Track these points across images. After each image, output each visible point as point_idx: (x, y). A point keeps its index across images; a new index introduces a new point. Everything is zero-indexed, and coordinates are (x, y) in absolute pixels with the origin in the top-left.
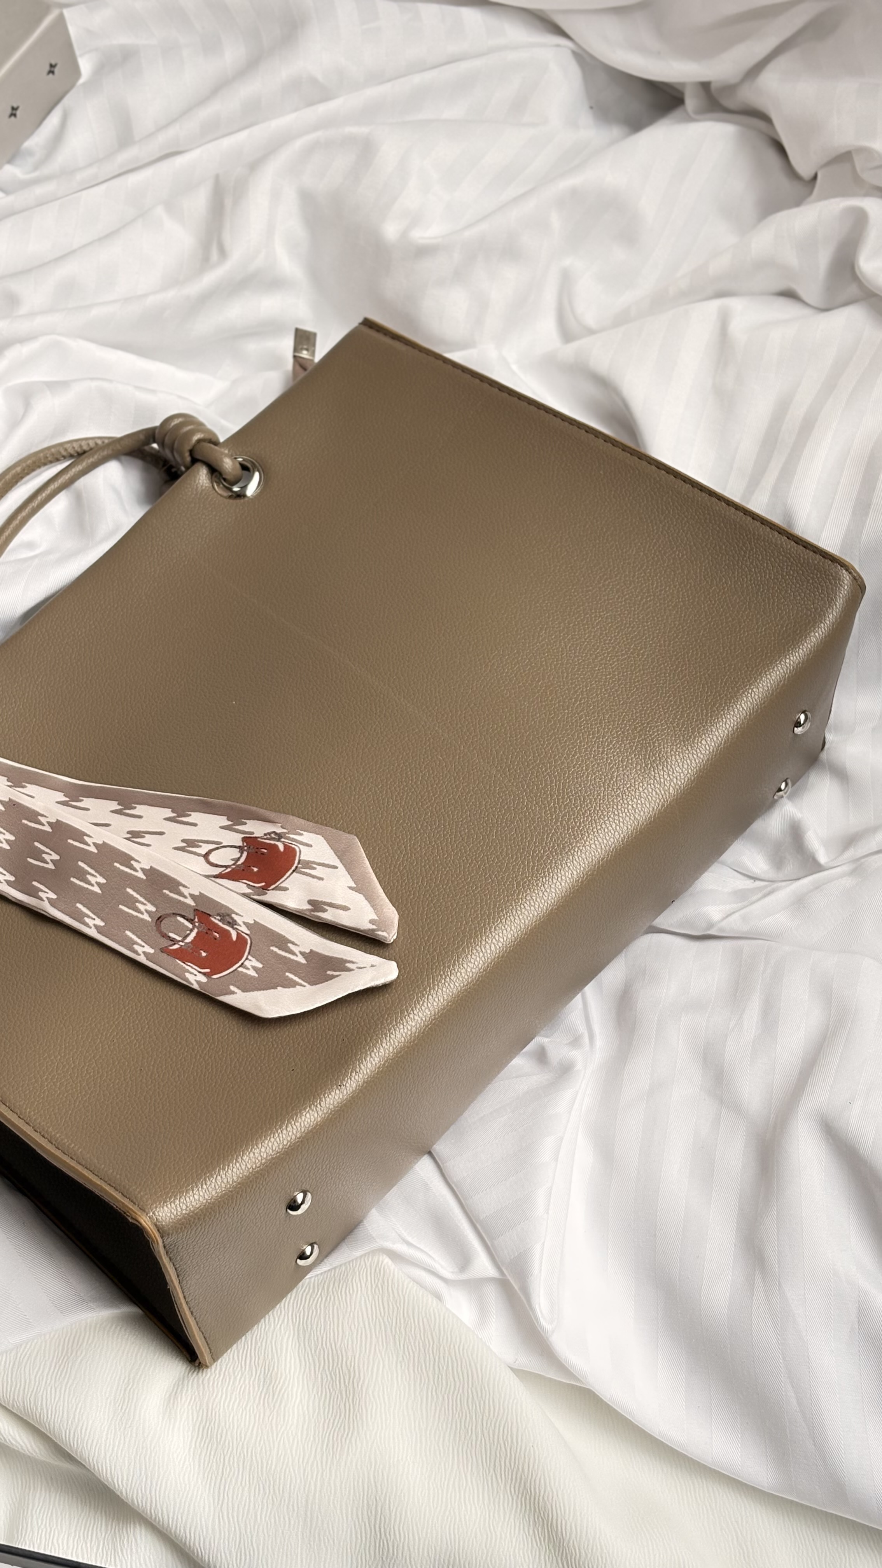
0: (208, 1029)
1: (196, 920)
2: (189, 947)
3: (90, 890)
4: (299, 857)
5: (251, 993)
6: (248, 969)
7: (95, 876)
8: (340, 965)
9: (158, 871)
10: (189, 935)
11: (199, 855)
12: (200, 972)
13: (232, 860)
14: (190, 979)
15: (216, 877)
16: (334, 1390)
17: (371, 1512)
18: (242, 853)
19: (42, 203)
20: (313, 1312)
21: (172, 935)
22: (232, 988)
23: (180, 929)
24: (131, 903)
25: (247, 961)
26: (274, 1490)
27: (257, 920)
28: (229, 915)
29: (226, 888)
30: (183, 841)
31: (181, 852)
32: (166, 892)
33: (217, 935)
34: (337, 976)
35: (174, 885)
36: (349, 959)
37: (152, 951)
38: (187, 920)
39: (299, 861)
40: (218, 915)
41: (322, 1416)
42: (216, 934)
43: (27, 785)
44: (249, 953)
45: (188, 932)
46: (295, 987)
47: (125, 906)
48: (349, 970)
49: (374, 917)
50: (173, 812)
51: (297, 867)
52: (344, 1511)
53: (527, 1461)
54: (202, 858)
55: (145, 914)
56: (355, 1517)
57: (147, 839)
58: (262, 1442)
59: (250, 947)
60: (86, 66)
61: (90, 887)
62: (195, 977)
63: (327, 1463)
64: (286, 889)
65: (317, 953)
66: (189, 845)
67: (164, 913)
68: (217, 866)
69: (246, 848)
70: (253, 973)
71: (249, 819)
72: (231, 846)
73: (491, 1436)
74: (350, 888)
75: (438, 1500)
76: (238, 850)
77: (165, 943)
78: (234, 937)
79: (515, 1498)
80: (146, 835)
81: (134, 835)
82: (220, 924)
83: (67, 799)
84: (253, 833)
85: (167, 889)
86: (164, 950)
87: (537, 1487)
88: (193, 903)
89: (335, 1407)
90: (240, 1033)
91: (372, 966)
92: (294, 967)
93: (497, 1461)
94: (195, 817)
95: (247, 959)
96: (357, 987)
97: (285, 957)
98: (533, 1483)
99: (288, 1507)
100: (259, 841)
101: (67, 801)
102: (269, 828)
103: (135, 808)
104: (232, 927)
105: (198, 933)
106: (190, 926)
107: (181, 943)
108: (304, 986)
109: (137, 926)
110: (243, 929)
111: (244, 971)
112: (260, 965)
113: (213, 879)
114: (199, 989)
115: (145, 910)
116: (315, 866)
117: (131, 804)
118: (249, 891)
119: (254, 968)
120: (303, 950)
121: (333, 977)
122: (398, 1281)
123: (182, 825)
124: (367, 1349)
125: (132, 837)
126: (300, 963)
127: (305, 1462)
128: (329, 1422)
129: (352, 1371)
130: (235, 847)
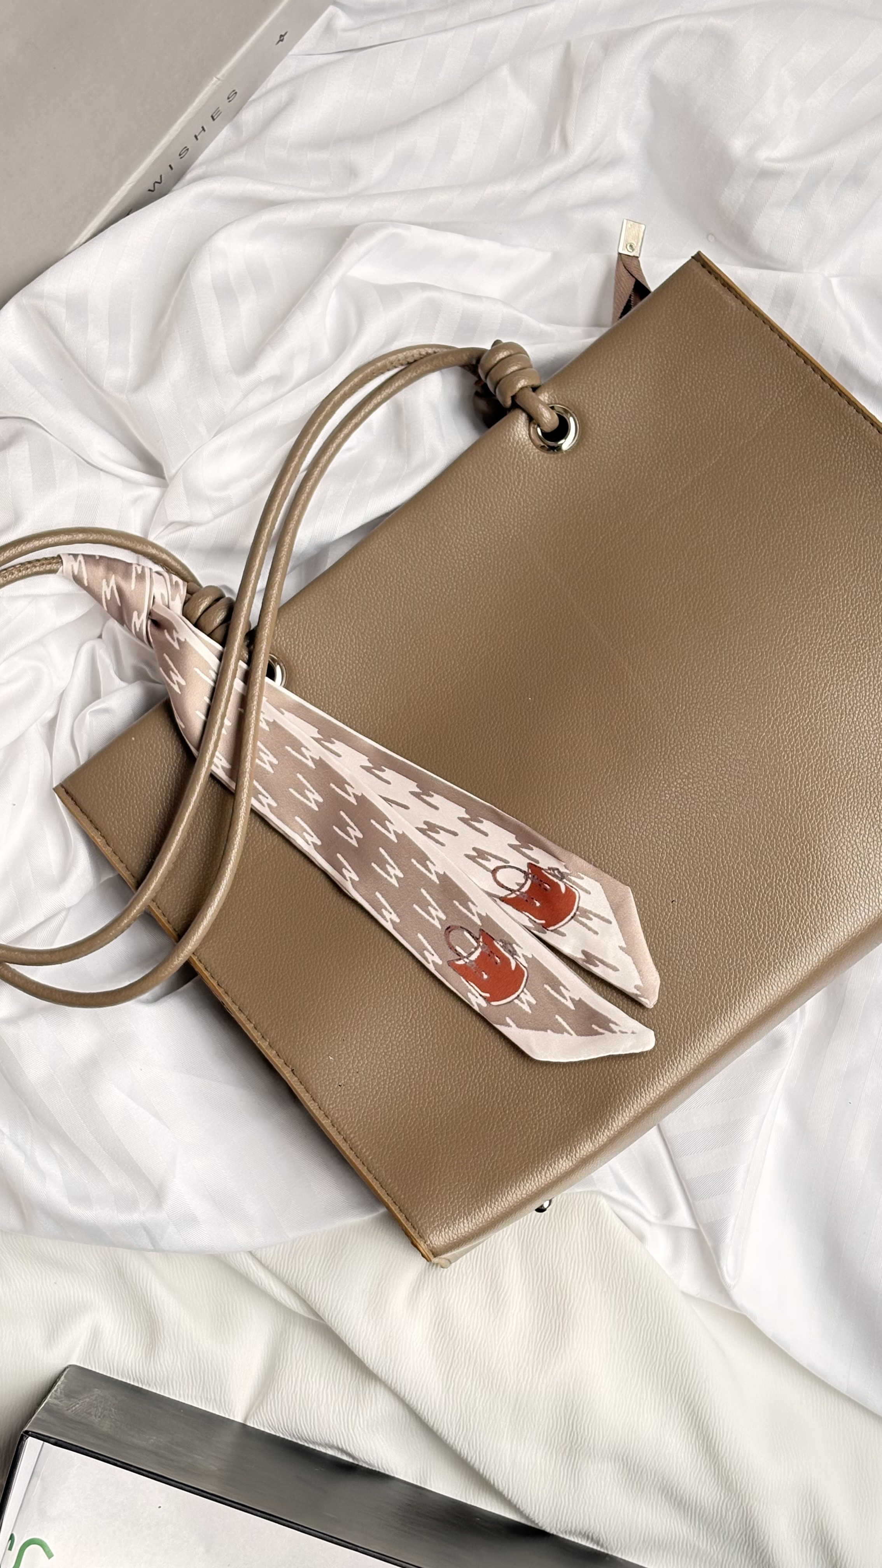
0: (483, 1050)
1: (481, 940)
2: (472, 965)
3: (388, 881)
4: (578, 903)
5: (525, 1030)
6: (522, 1002)
7: (394, 868)
8: (605, 1023)
9: (450, 879)
10: (473, 953)
11: (487, 869)
12: (481, 995)
13: (518, 884)
14: (472, 1000)
15: (502, 900)
16: (547, 1305)
17: (567, 1411)
18: (526, 880)
21: (458, 948)
22: (508, 1020)
23: (465, 945)
24: (425, 905)
25: (523, 994)
26: (492, 1385)
27: (536, 956)
28: (511, 944)
29: (510, 917)
30: (474, 849)
31: (472, 862)
32: (456, 903)
33: (499, 961)
34: (602, 1034)
35: (465, 900)
36: (613, 1019)
37: (440, 962)
38: (473, 937)
39: (578, 907)
40: (501, 941)
41: (536, 1327)
42: (497, 958)
43: (335, 741)
44: (525, 986)
45: (473, 950)
46: (562, 1033)
47: (419, 906)
48: (613, 1032)
49: (639, 983)
50: (467, 812)
51: (575, 914)
52: (546, 1407)
54: (490, 875)
55: (436, 920)
56: (554, 1411)
57: (442, 836)
58: (486, 1345)
59: (527, 980)
61: (389, 878)
62: (476, 999)
63: (536, 1370)
64: (563, 935)
66: (479, 856)
67: (453, 924)
68: (503, 886)
69: (530, 876)
70: (526, 1008)
71: (537, 847)
72: (518, 869)
73: (672, 1367)
74: (621, 948)
75: (622, 1408)
76: (523, 875)
77: (452, 956)
78: (513, 966)
79: (684, 1415)
80: (441, 831)
81: (430, 828)
82: (502, 950)
83: (371, 765)
84: (538, 862)
85: (458, 901)
86: (451, 964)
87: (704, 1412)
88: (479, 923)
89: (547, 1321)
90: (512, 1062)
91: (633, 1033)
92: (563, 1010)
93: (674, 1387)
94: (486, 826)
95: (523, 991)
96: (617, 1051)
97: (556, 998)
99: (501, 1399)
100: (543, 873)
101: (371, 768)
102: (554, 864)
103: (432, 796)
104: (512, 956)
105: (481, 953)
106: (475, 944)
107: (466, 960)
108: (571, 1035)
109: (428, 930)
110: (522, 961)
111: (520, 1003)
112: (533, 1002)
113: (498, 900)
114: (479, 1011)
115: (437, 916)
116: (591, 916)
117: (429, 790)
119: (529, 1004)
120: (573, 997)
121: (597, 1033)
123: (474, 831)
124: (579, 1275)
125: (428, 830)
126: (568, 1008)
127: (520, 1365)
128: (542, 1333)
129: (564, 1292)
130: (521, 870)
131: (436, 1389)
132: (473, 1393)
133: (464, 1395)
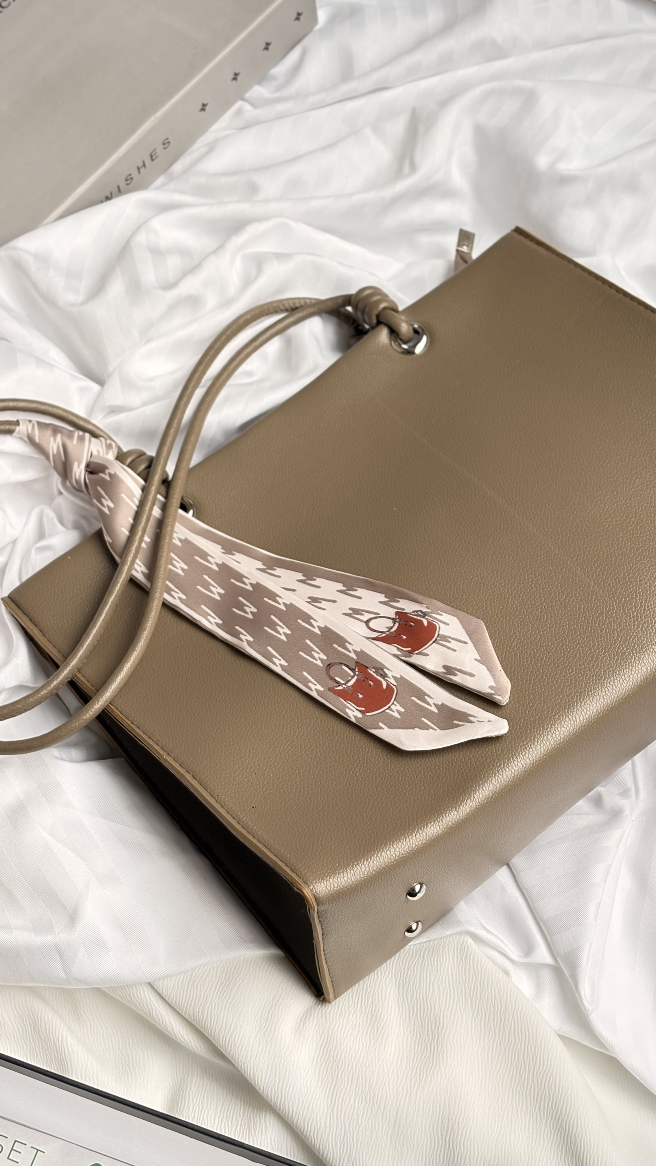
0: (360, 753)
1: (357, 670)
2: (350, 689)
3: (278, 638)
4: (439, 632)
5: (395, 730)
6: (393, 711)
7: (283, 628)
8: (465, 718)
9: (330, 629)
10: (350, 680)
11: (361, 621)
12: (357, 709)
13: (387, 628)
14: (349, 714)
15: (374, 639)
16: (423, 1032)
17: (444, 1128)
18: (395, 623)
19: (281, 117)
20: (411, 972)
21: (337, 679)
22: (381, 724)
23: (344, 675)
24: (309, 651)
26: (373, 1102)
27: (403, 675)
28: (382, 670)
29: (381, 648)
30: (350, 609)
31: (348, 617)
32: (336, 646)
33: (372, 683)
34: (462, 725)
35: (342, 642)
36: (471, 713)
37: (322, 689)
38: (350, 669)
39: (439, 635)
40: (374, 668)
41: (413, 1051)
42: (371, 682)
43: (235, 553)
44: (395, 700)
45: (350, 678)
46: (428, 729)
47: (304, 653)
48: (471, 722)
49: (492, 684)
50: (344, 586)
51: (436, 639)
52: (424, 1125)
53: (565, 1105)
54: (364, 624)
55: (319, 660)
56: (431, 1130)
57: (323, 604)
58: (367, 1065)
59: (396, 695)
60: (322, 15)
61: (278, 636)
62: (353, 713)
63: (414, 1086)
64: (427, 655)
65: (447, 706)
66: (355, 613)
67: (332, 661)
68: (375, 631)
69: (398, 620)
70: (396, 715)
71: (402, 599)
72: (387, 617)
73: (539, 1084)
74: (476, 660)
75: (495, 1125)
76: (392, 621)
77: (332, 684)
78: (384, 686)
79: (553, 1132)
80: (322, 601)
81: (313, 600)
82: (375, 675)
83: (264, 567)
84: (404, 609)
85: (337, 644)
86: (331, 690)
87: (571, 1125)
88: (355, 657)
89: (423, 1045)
90: (384, 759)
91: (489, 721)
92: (429, 715)
93: (542, 1102)
94: (360, 592)
95: (393, 704)
96: (476, 735)
97: (422, 706)
98: (568, 1123)
99: (382, 1116)
100: (408, 616)
101: (265, 569)
102: (417, 607)
103: (315, 580)
104: (384, 679)
105: (357, 680)
106: (352, 674)
107: (344, 686)
108: (436, 730)
109: (312, 668)
110: (392, 681)
111: (391, 712)
112: (402, 710)
113: (371, 640)
114: (355, 722)
115: (319, 657)
116: (450, 640)
117: (312, 576)
118: (399, 653)
119: (399, 712)
120: (436, 703)
121: (458, 726)
122: (478, 958)
123: (350, 597)
124: (451, 1005)
125: (312, 602)
126: (433, 712)
127: (398, 1083)
128: (418, 1056)
129: (438, 1019)
130: (389, 618)
131: (322, 1108)
132: (356, 1111)
133: (347, 1113)
